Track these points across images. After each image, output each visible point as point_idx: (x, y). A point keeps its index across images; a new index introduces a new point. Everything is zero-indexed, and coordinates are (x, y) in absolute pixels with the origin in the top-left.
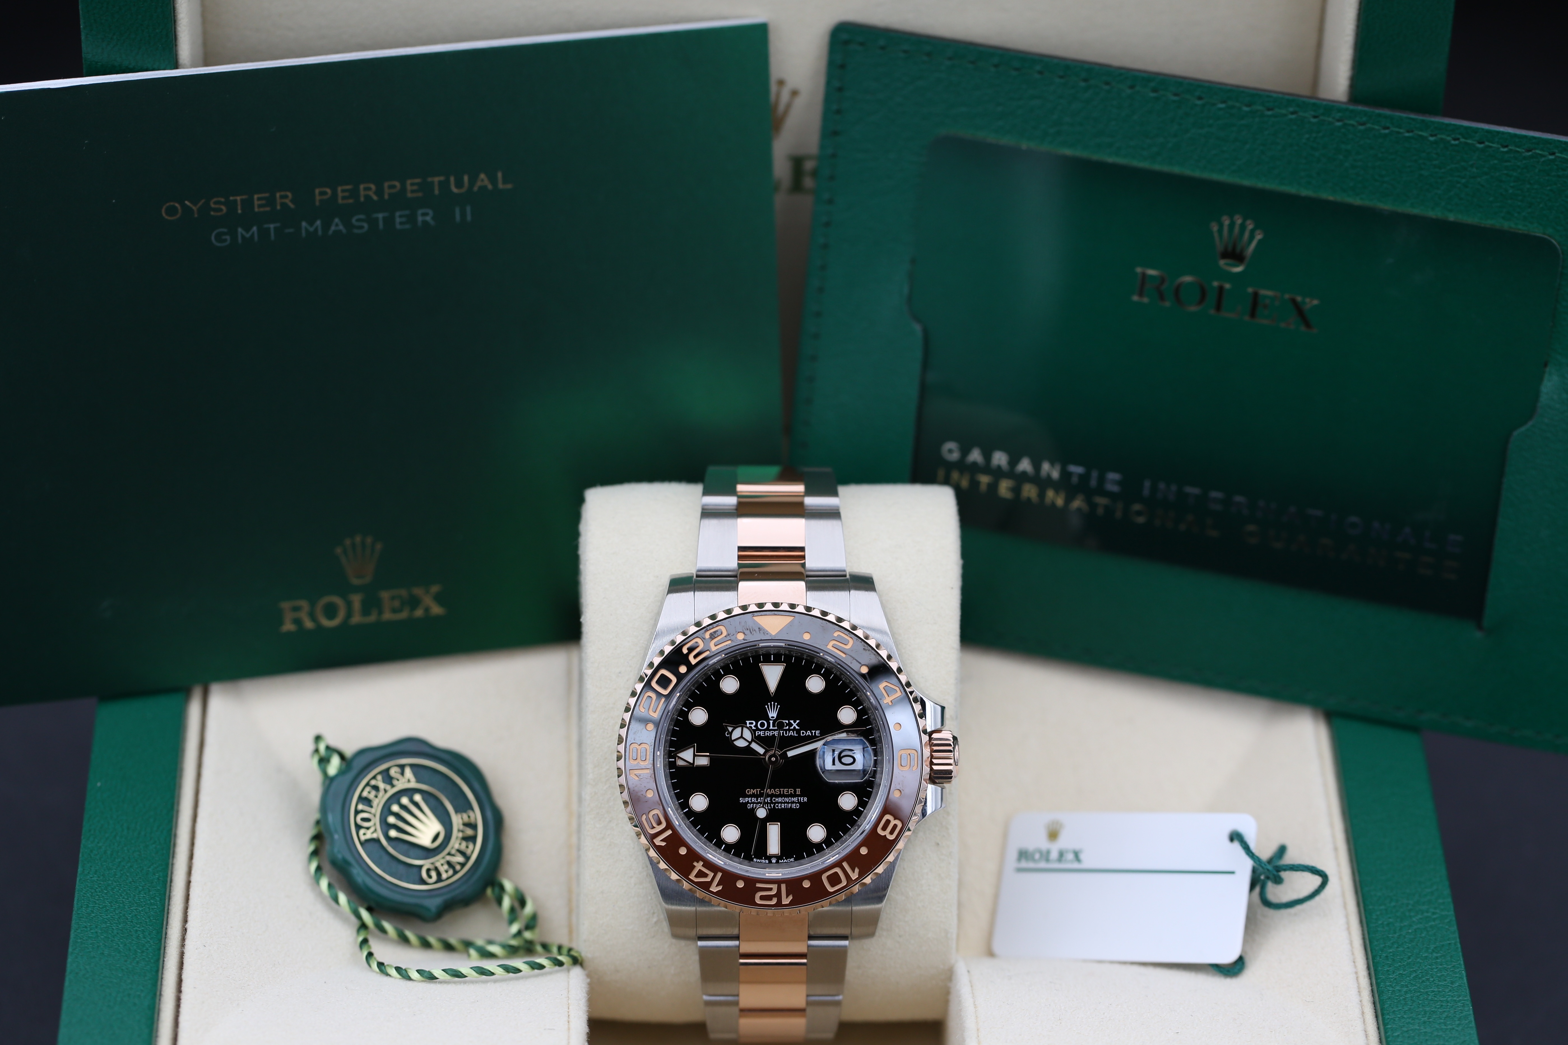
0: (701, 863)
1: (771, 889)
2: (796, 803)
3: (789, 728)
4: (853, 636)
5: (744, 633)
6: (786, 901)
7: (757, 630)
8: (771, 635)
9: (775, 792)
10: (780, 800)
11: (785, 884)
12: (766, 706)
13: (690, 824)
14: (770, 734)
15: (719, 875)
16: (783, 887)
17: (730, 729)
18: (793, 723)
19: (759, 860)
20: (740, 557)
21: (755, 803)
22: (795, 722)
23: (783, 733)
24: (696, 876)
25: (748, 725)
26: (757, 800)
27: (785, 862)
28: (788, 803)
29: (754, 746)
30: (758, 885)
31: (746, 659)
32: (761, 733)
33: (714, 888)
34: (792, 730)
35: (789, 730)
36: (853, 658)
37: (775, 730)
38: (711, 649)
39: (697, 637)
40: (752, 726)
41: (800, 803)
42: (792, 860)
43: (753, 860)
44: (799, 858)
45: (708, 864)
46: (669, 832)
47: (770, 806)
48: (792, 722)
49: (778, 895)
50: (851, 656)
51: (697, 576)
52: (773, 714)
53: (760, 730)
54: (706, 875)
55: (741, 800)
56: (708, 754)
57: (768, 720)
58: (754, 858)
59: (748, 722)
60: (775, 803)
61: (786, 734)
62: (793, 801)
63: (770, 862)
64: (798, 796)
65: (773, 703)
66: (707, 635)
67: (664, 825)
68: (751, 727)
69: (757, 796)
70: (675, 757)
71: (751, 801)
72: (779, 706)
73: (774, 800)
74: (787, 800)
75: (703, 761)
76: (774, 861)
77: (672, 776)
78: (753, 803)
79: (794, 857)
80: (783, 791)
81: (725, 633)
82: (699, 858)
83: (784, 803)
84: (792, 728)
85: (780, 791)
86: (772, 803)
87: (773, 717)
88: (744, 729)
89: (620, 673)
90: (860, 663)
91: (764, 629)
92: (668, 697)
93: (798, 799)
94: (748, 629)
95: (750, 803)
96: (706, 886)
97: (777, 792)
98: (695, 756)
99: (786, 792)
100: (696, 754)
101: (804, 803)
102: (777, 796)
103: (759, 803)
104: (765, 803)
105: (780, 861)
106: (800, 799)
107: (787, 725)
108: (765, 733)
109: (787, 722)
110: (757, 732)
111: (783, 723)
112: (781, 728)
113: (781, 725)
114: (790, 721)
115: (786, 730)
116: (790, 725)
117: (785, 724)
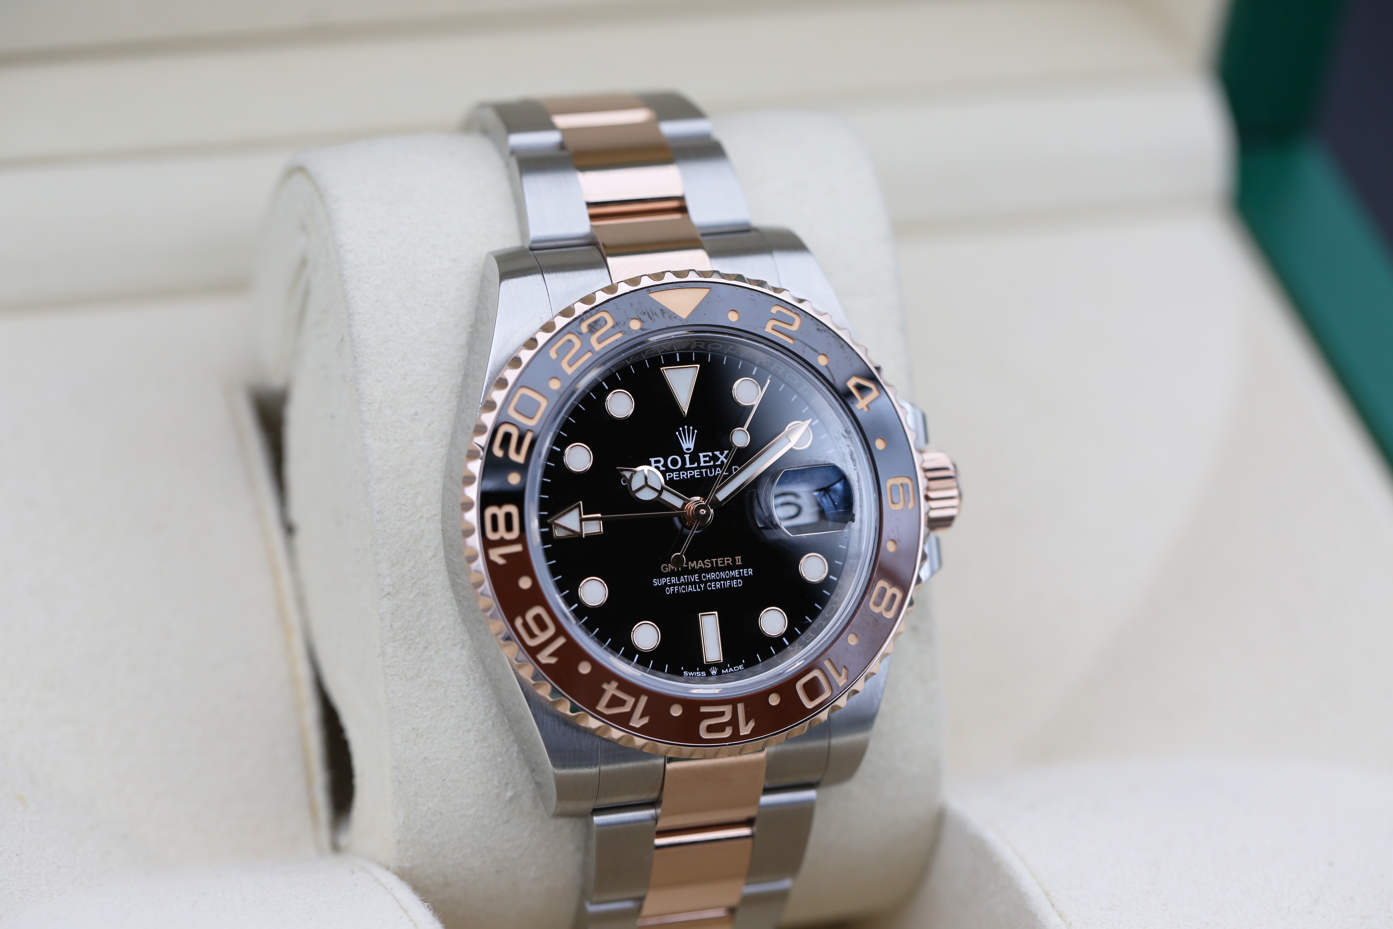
0: (614, 684)
1: (722, 714)
2: (737, 578)
4: (798, 311)
5: (640, 320)
6: (745, 730)
7: (659, 313)
8: (681, 319)
9: (704, 564)
10: (712, 576)
11: (743, 704)
12: (677, 433)
13: (585, 626)
15: (644, 700)
16: (741, 707)
17: (627, 474)
19: (691, 674)
20: (593, 217)
21: (676, 585)
24: (609, 706)
25: (654, 465)
26: (679, 580)
27: (730, 672)
28: (726, 580)
29: (668, 497)
30: (704, 709)
31: (639, 365)
33: (637, 722)
34: (718, 466)
35: (715, 467)
36: (804, 343)
37: (693, 469)
38: (593, 348)
39: (570, 333)
41: (743, 578)
42: (741, 667)
43: (682, 675)
44: (751, 663)
45: (627, 686)
46: (562, 640)
47: (700, 587)
49: (734, 722)
50: (801, 341)
51: (532, 249)
52: (688, 444)
54: (622, 703)
55: (656, 582)
56: (599, 515)
57: (681, 453)
58: (684, 670)
59: (652, 460)
60: (706, 582)
62: (733, 576)
63: (709, 674)
64: (739, 567)
65: (686, 427)
66: (584, 328)
67: (551, 631)
68: (658, 467)
69: (678, 574)
70: (549, 526)
71: (670, 582)
72: (696, 431)
73: (705, 577)
74: (723, 575)
75: (594, 528)
76: (714, 672)
78: (674, 585)
79: (742, 663)
80: (717, 562)
81: (610, 323)
82: (610, 676)
83: (720, 580)
85: (712, 563)
86: (701, 582)
87: (688, 449)
88: (649, 473)
89: (416, 414)
90: (816, 351)
91: (669, 311)
93: (740, 572)
94: (644, 313)
95: (669, 586)
96: (623, 721)
97: (708, 565)
98: (582, 520)
99: (721, 564)
100: (584, 517)
101: (750, 577)
102: (708, 571)
103: (682, 584)
104: (691, 583)
105: (723, 671)
106: (743, 572)
107: (711, 459)
108: (679, 474)
109: (710, 454)
110: (667, 474)
111: (704, 456)
112: (702, 464)
113: (702, 459)
114: (715, 453)
115: (710, 467)
116: (715, 458)
117: (707, 459)
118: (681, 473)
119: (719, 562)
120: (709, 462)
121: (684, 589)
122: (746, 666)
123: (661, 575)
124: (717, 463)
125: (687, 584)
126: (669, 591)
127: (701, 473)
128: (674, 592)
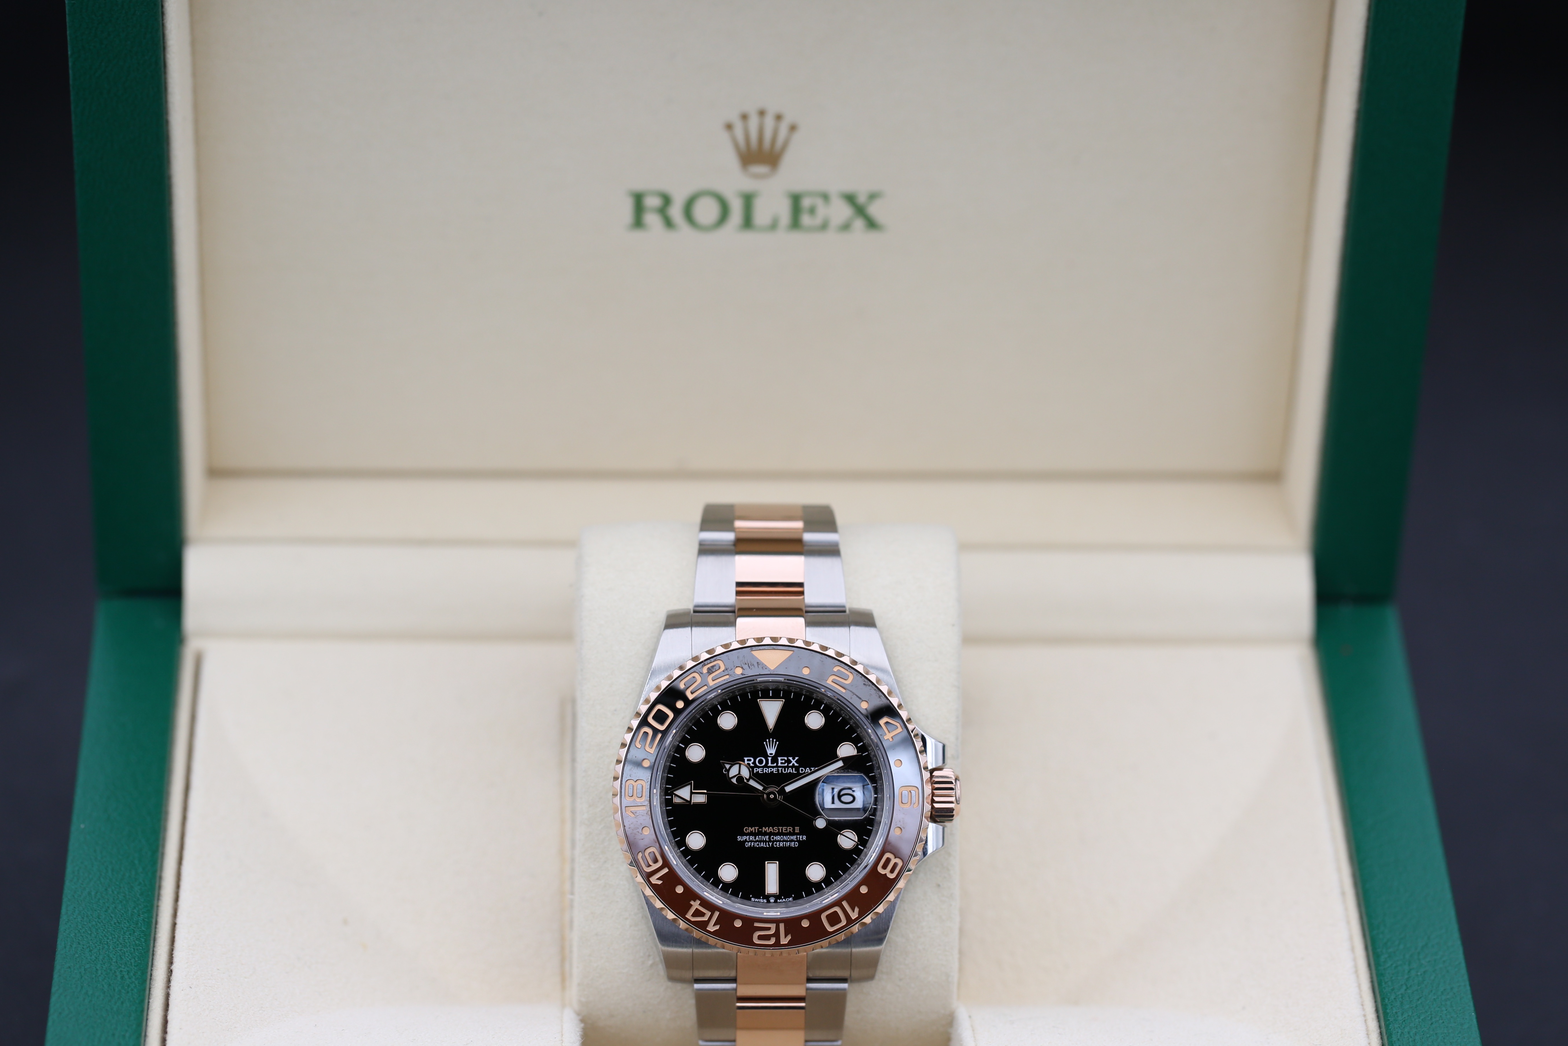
0: (698, 902)
1: (769, 929)
2: (795, 841)
4: (852, 671)
5: (742, 668)
6: (784, 941)
7: (756, 664)
8: (770, 670)
9: (773, 830)
10: (778, 838)
11: (783, 924)
12: (765, 743)
13: (686, 862)
15: (717, 914)
16: (782, 926)
17: (728, 766)
19: (756, 900)
20: (738, 593)
21: (753, 841)
24: (693, 915)
25: (746, 762)
26: (755, 839)
27: (784, 902)
28: (787, 841)
29: (752, 783)
30: (756, 924)
31: (744, 695)
33: (711, 928)
34: (790, 767)
35: (788, 767)
36: (853, 693)
37: (773, 767)
38: (709, 684)
39: (695, 672)
40: (751, 762)
41: (799, 841)
42: (791, 899)
43: (750, 900)
44: (798, 897)
45: (705, 903)
46: (666, 870)
47: (769, 845)
49: (777, 935)
50: (851, 691)
51: (695, 612)
52: (771, 751)
54: (703, 915)
55: (739, 838)
56: (706, 791)
57: (766, 756)
58: (752, 897)
59: (746, 759)
60: (773, 842)
61: (785, 771)
62: (792, 839)
63: (768, 902)
64: (797, 834)
65: (771, 739)
66: (705, 670)
67: (660, 863)
68: (749, 764)
69: (755, 834)
70: (672, 794)
71: (749, 839)
72: (778, 743)
73: (773, 838)
74: (785, 838)
75: (700, 799)
76: (772, 900)
77: (669, 813)
78: (751, 841)
79: (792, 897)
80: (782, 829)
81: (723, 668)
82: (696, 896)
83: (783, 841)
85: (779, 829)
86: (770, 841)
87: (771, 754)
88: (742, 767)
89: (615, 710)
90: (860, 698)
91: (763, 664)
92: (665, 733)
93: (797, 837)
94: (746, 664)
95: (748, 842)
96: (703, 926)
97: (776, 831)
98: (692, 793)
99: (785, 831)
100: (693, 791)
101: (803, 841)
102: (776, 834)
103: (757, 841)
104: (763, 841)
105: (778, 901)
106: (799, 837)
107: (786, 761)
108: (763, 770)
109: (786, 758)
110: (755, 769)
111: (781, 760)
112: (779, 764)
113: (780, 761)
114: (789, 758)
115: (785, 767)
116: (789, 762)
117: (783, 761)
118: (764, 769)
119: (784, 829)
120: (785, 763)
121: (758, 845)
122: (794, 899)
123: (743, 834)
124: (789, 765)
125: (761, 841)
126: (748, 845)
127: (778, 770)
128: (751, 846)
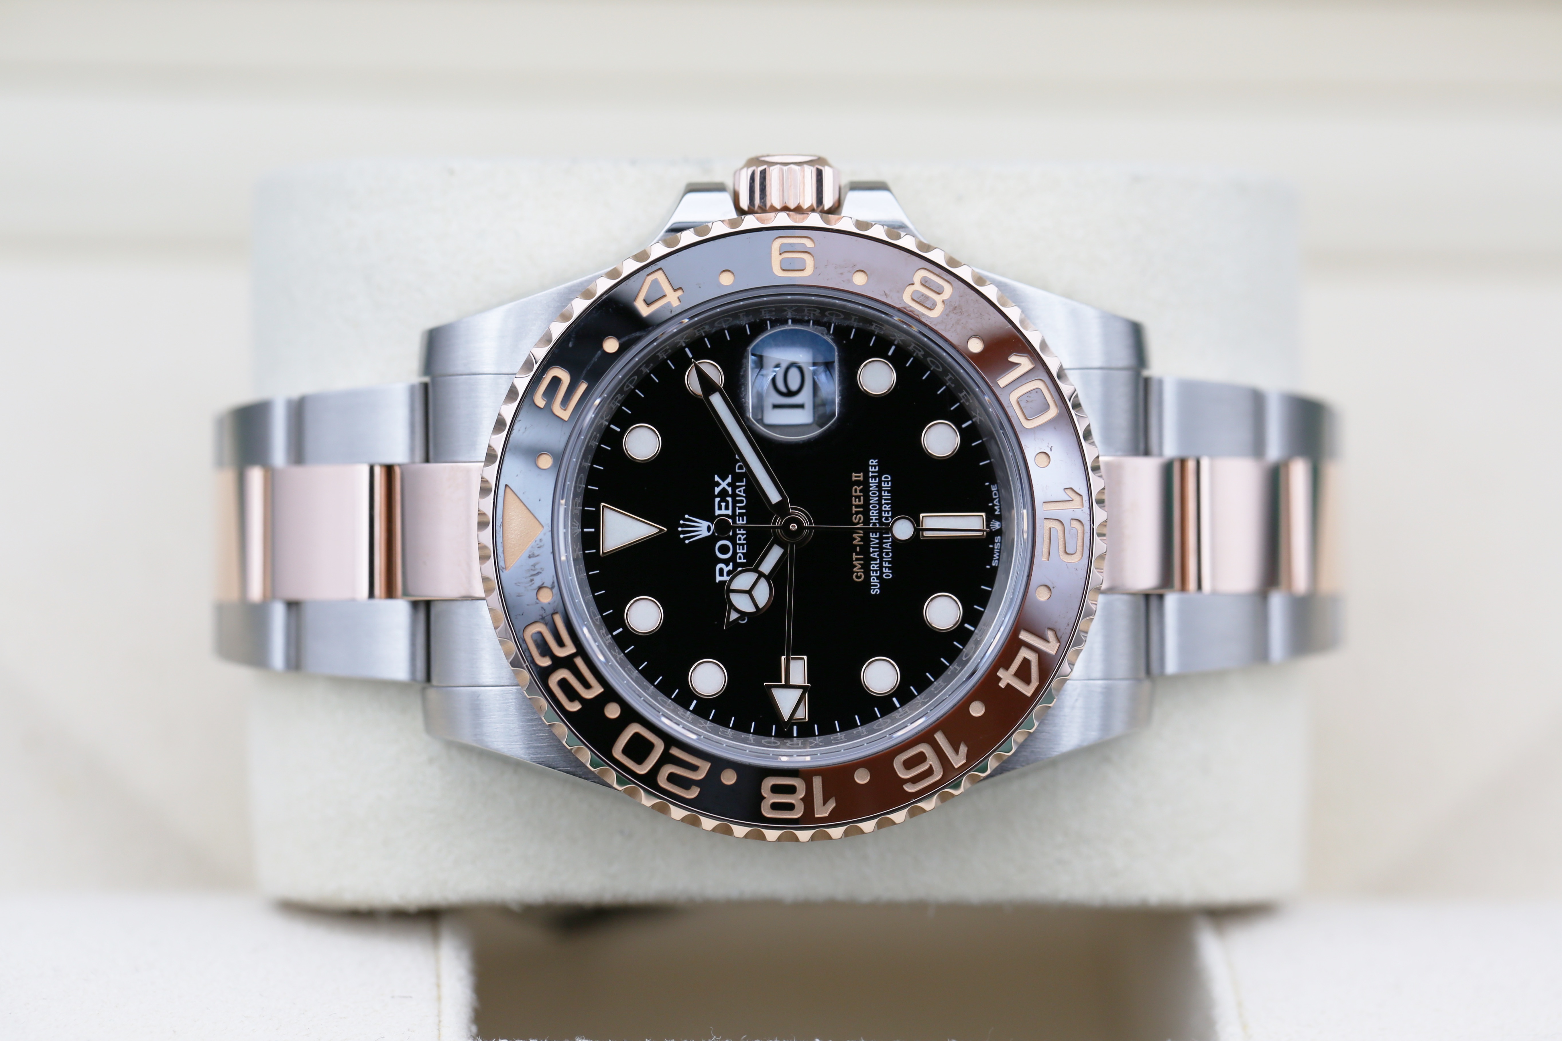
0: (1001, 672)
2: (880, 481)
3: (729, 496)
4: (543, 368)
5: (540, 588)
7: (533, 561)
8: (543, 534)
9: (858, 523)
10: (874, 514)
12: (687, 542)
13: (924, 694)
14: (743, 535)
15: (1023, 636)
17: (734, 616)
18: (720, 488)
19: (996, 556)
20: (390, 594)
21: (881, 564)
22: (718, 484)
23: (740, 508)
24: (1027, 681)
25: (725, 578)
26: (875, 559)
27: (999, 502)
28: (880, 496)
29: (767, 566)
31: (598, 578)
32: (741, 551)
33: (1052, 646)
34: (734, 491)
35: (734, 495)
37: (734, 525)
39: (549, 682)
40: (726, 569)
41: (880, 474)
42: (994, 488)
44: (990, 474)
45: (1005, 657)
46: (940, 737)
48: (717, 490)
52: (702, 529)
53: (735, 553)
54: (1026, 662)
55: (875, 591)
57: (712, 539)
58: (990, 564)
59: (719, 579)
61: (742, 502)
62: (877, 487)
63: (999, 532)
64: (866, 477)
65: (680, 529)
66: (544, 662)
67: (925, 749)
68: (729, 573)
69: (867, 561)
71: (876, 571)
72: (687, 516)
73: (874, 524)
74: (874, 500)
75: (797, 669)
76: (996, 525)
77: (827, 730)
78: (881, 567)
79: (989, 486)
80: (857, 506)
81: (540, 626)
82: (991, 677)
83: (880, 505)
84: (730, 490)
85: (857, 513)
86: (880, 530)
87: (709, 529)
88: (733, 587)
91: (532, 549)
92: (670, 740)
93: (872, 477)
94: (532, 580)
95: (882, 573)
96: (1047, 663)
97: (860, 519)
98: (787, 686)
99: (860, 501)
100: (783, 683)
101: (880, 464)
102: (867, 520)
103: (880, 555)
104: (881, 543)
105: (997, 513)
106: (873, 472)
107: (723, 500)
108: (740, 545)
109: (717, 500)
110: (738, 561)
111: (720, 508)
112: (729, 512)
113: (723, 512)
114: (716, 493)
115: (735, 502)
116: (723, 494)
117: (723, 504)
118: (738, 542)
119: (857, 503)
120: (727, 503)
121: (887, 554)
122: (993, 481)
123: (867, 583)
124: (730, 493)
125: (881, 549)
126: (888, 574)
127: (741, 515)
128: (889, 568)
